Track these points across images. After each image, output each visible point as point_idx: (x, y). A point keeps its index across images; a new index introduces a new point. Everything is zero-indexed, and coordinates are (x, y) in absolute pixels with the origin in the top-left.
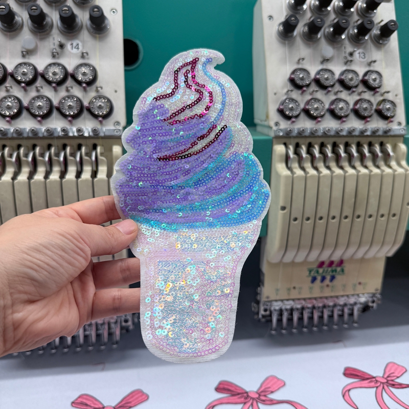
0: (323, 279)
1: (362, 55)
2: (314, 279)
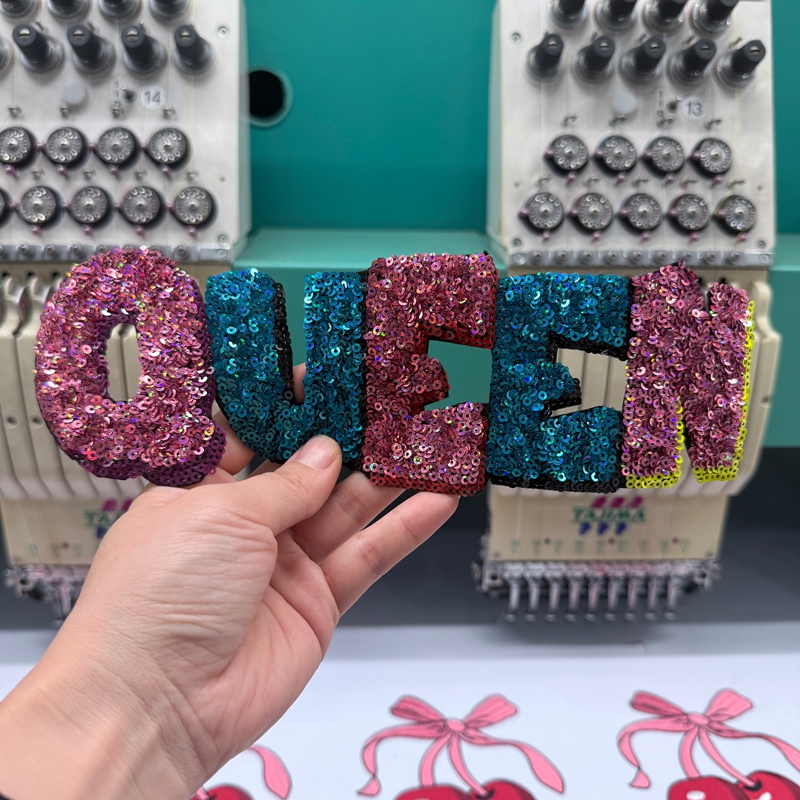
0: (603, 528)
1: (695, 108)
2: (585, 528)
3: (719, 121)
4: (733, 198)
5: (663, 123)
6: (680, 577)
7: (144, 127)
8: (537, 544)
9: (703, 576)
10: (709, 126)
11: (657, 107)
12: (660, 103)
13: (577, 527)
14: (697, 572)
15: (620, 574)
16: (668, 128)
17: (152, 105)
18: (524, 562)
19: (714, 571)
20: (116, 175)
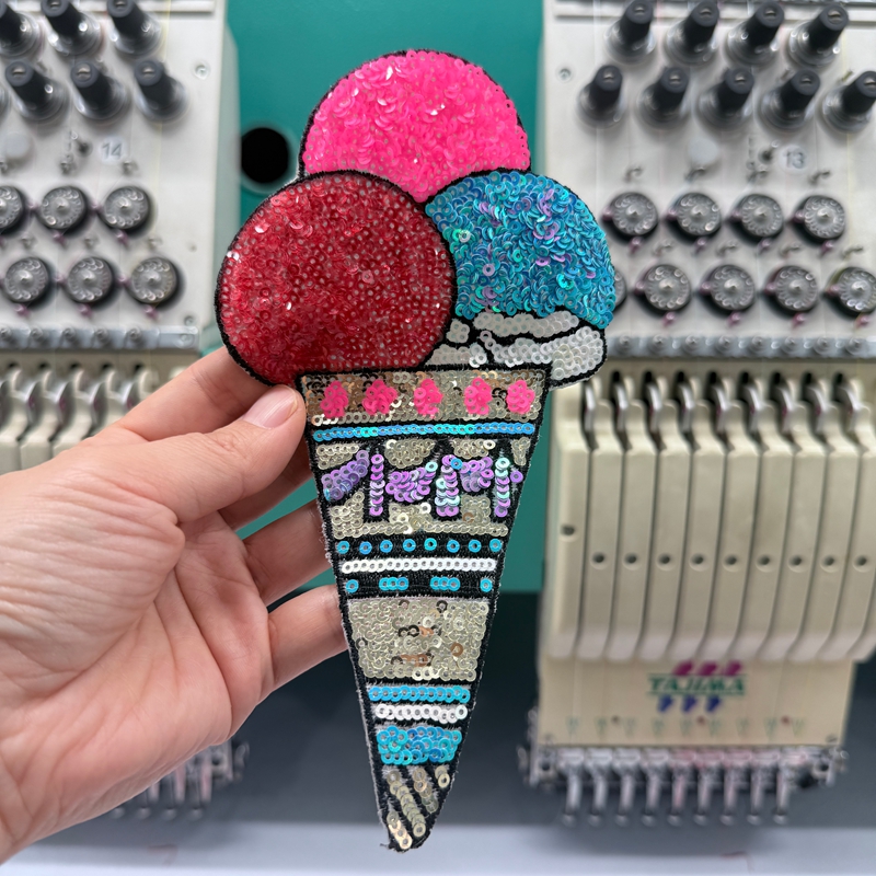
0: (690, 703)
1: (796, 158)
2: (666, 703)
3: (827, 174)
4: (849, 270)
5: (754, 176)
6: (792, 768)
7: (97, 184)
8: (602, 723)
9: (824, 768)
10: (814, 180)
11: (746, 158)
12: (751, 152)
13: (655, 702)
14: (816, 762)
15: (713, 763)
16: (761, 184)
17: (112, 159)
18: (585, 748)
19: (839, 762)
20: (61, 242)
